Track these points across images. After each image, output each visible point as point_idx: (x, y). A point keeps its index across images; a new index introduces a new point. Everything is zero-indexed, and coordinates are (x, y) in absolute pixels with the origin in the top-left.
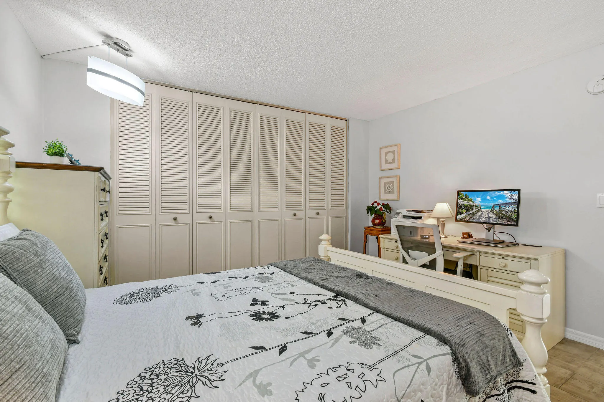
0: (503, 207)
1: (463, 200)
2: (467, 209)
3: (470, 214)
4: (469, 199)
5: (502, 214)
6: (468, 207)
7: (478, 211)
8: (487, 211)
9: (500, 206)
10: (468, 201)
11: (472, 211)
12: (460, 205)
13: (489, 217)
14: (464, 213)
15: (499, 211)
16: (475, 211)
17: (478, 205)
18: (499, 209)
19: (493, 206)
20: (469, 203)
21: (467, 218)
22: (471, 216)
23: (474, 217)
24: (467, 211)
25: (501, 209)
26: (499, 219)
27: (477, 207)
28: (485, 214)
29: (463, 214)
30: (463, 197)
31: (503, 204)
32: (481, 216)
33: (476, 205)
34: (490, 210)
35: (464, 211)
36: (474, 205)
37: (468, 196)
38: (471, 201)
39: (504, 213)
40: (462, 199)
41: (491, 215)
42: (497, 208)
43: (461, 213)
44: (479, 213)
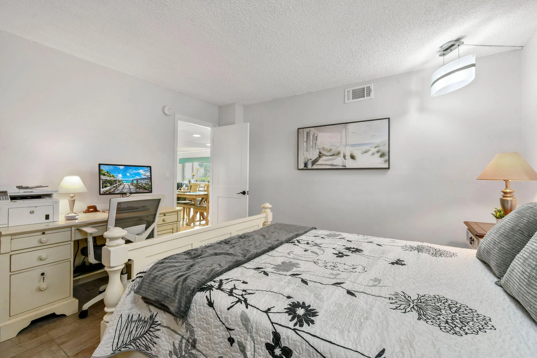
0: (139, 181)
1: (106, 176)
2: (111, 183)
3: (114, 187)
4: (111, 175)
5: (139, 186)
6: (111, 181)
7: (121, 184)
8: (128, 184)
9: (137, 181)
10: (110, 177)
11: (116, 185)
12: (103, 180)
13: (130, 188)
14: (109, 186)
15: (137, 184)
16: (118, 185)
17: (120, 180)
18: (137, 182)
19: (133, 181)
20: (112, 178)
21: (112, 190)
22: (115, 188)
23: (118, 189)
24: (111, 184)
25: (138, 183)
26: (137, 189)
27: (119, 181)
28: (127, 186)
29: (107, 187)
30: (106, 174)
31: (139, 179)
32: (123, 188)
33: (118, 180)
34: (130, 183)
35: (109, 185)
36: (117, 180)
37: (110, 173)
38: (113, 176)
39: (140, 185)
40: (104, 175)
41: (131, 187)
42: (135, 182)
43: (106, 187)
44: (122, 187)
